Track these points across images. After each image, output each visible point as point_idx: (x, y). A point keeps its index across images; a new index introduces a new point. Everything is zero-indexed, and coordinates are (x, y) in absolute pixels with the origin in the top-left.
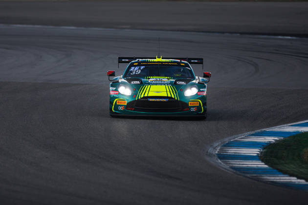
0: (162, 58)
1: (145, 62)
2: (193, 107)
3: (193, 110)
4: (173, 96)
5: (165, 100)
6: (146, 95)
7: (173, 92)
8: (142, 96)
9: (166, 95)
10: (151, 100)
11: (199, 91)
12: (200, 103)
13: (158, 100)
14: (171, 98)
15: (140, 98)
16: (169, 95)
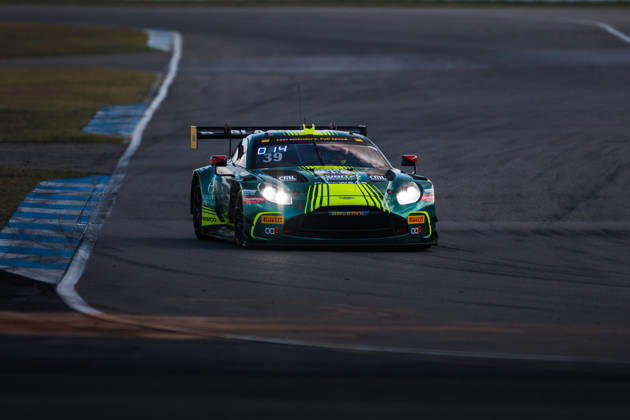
1: (281, 136)
2: (415, 226)
3: (415, 231)
4: (378, 206)
5: (361, 213)
6: (325, 204)
7: (376, 196)
8: (317, 205)
9: (364, 204)
10: (334, 213)
12: (426, 218)
13: (348, 213)
15: (312, 209)
16: (371, 204)
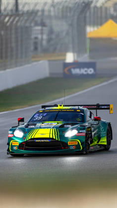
0: (64, 106)
2: (72, 146)
3: (72, 148)
4: (54, 138)
6: (33, 137)
8: (30, 138)
9: (49, 137)
10: (37, 141)
11: (79, 132)
13: (42, 141)
14: (53, 139)
15: (28, 139)
16: (51, 137)
